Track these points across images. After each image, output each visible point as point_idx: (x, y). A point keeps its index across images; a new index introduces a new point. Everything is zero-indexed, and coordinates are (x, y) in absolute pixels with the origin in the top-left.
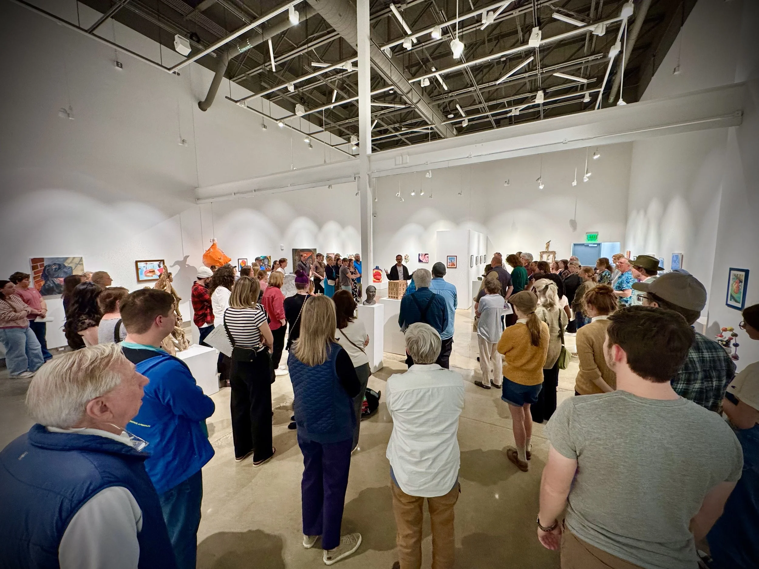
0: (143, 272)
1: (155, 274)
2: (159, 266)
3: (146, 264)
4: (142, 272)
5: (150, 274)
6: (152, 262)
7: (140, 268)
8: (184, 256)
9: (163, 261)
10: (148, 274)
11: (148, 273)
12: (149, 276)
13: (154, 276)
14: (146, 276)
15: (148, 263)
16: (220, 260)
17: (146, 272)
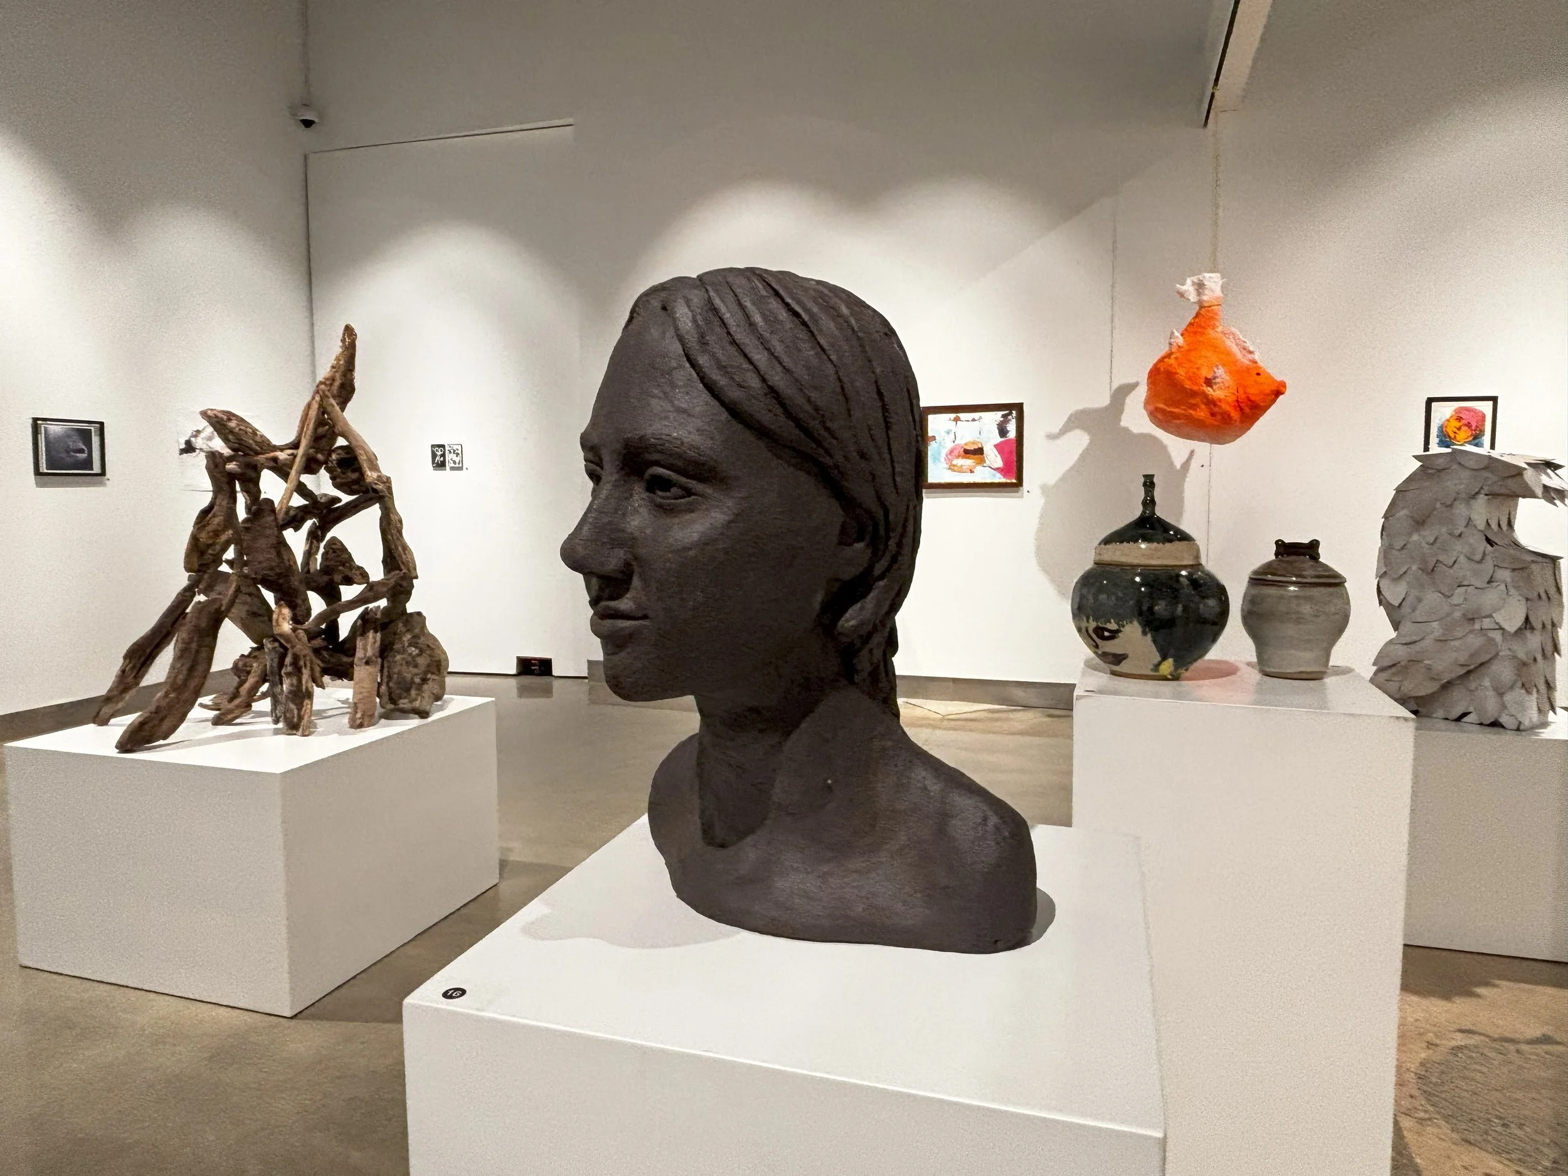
0: (944, 452)
1: (982, 462)
2: (1003, 432)
3: (957, 420)
4: (939, 453)
5: (968, 462)
6: (976, 415)
7: (934, 438)
8: (1115, 385)
9: (1019, 407)
10: (960, 462)
11: (958, 457)
12: (960, 470)
13: (979, 469)
14: (952, 468)
15: (963, 416)
16: (1209, 390)
17: (951, 452)
